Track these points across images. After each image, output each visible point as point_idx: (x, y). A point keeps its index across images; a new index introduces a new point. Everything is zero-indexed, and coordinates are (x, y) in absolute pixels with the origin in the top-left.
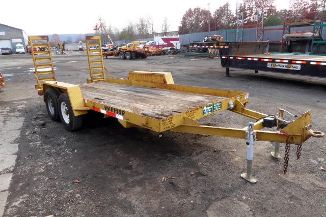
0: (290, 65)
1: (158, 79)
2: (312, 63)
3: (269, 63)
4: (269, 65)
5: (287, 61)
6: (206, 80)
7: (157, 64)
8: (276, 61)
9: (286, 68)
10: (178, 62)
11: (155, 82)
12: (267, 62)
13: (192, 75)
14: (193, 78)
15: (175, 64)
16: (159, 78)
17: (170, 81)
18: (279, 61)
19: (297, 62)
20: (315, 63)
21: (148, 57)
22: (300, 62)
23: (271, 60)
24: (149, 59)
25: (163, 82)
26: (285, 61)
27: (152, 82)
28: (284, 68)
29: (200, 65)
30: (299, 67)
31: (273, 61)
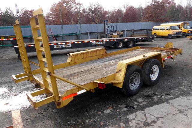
0: (66, 45)
2: (75, 43)
3: (54, 46)
4: (55, 47)
5: (64, 43)
8: (59, 44)
9: (65, 47)
12: (53, 45)
18: (60, 44)
19: (69, 43)
20: (77, 43)
22: (71, 43)
23: (55, 44)
25: (104, 53)
26: (63, 43)
28: (64, 47)
30: (71, 45)
31: (57, 44)
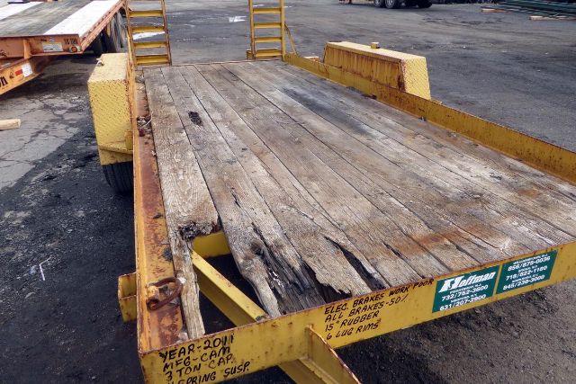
1: (385, 74)
6: (551, 77)
7: (446, 23)
10: (499, 20)
11: (377, 81)
13: (518, 58)
14: (518, 68)
15: (489, 26)
16: (387, 70)
17: (418, 82)
21: (434, 6)
24: (433, 11)
25: (395, 85)
27: (370, 78)
29: (550, 34)
